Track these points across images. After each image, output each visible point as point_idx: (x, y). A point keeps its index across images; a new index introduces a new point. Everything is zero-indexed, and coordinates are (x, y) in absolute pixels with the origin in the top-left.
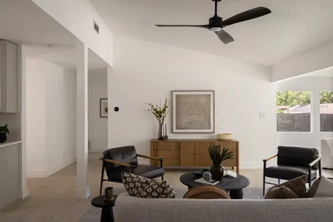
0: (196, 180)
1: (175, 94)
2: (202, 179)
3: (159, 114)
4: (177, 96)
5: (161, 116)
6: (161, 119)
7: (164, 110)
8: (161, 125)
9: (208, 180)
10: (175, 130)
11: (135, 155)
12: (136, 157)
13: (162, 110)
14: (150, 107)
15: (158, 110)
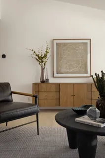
0: (77, 119)
1: (55, 42)
2: (86, 117)
3: (41, 59)
4: (57, 43)
5: (42, 62)
6: (43, 64)
7: (46, 56)
8: (43, 69)
9: (94, 119)
10: (56, 75)
11: (10, 92)
12: (11, 94)
13: (43, 55)
14: (33, 53)
15: (40, 56)
